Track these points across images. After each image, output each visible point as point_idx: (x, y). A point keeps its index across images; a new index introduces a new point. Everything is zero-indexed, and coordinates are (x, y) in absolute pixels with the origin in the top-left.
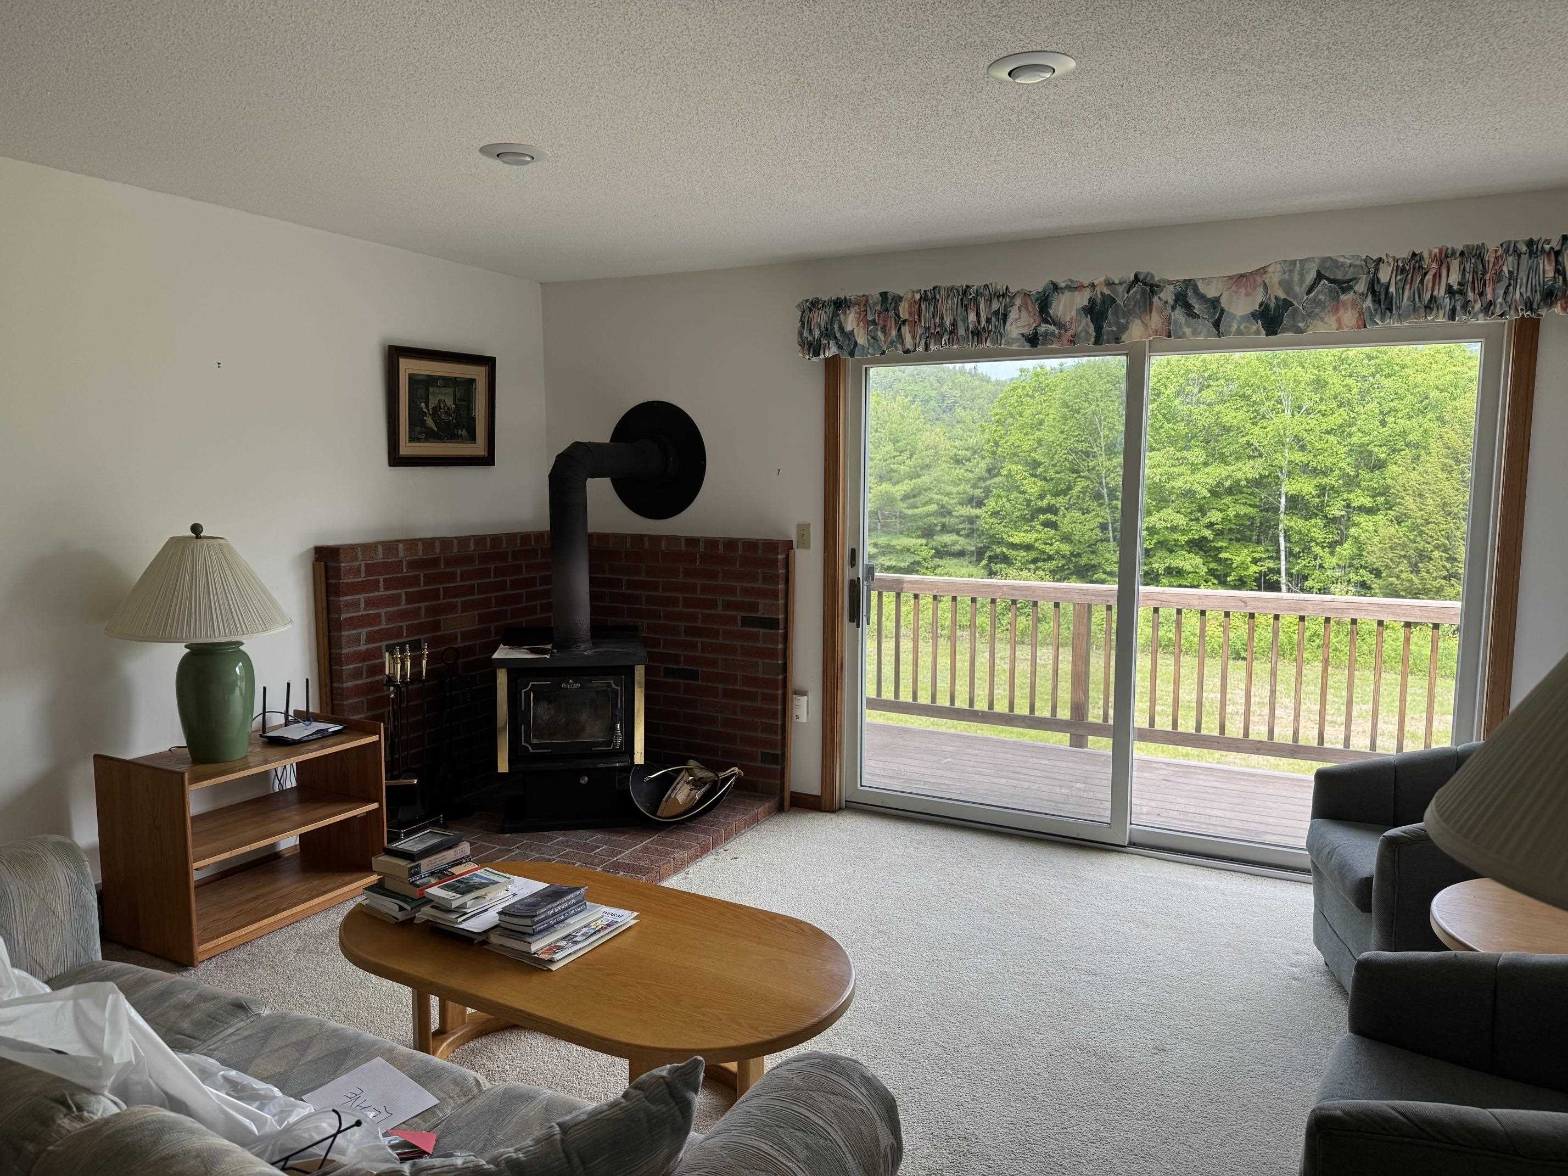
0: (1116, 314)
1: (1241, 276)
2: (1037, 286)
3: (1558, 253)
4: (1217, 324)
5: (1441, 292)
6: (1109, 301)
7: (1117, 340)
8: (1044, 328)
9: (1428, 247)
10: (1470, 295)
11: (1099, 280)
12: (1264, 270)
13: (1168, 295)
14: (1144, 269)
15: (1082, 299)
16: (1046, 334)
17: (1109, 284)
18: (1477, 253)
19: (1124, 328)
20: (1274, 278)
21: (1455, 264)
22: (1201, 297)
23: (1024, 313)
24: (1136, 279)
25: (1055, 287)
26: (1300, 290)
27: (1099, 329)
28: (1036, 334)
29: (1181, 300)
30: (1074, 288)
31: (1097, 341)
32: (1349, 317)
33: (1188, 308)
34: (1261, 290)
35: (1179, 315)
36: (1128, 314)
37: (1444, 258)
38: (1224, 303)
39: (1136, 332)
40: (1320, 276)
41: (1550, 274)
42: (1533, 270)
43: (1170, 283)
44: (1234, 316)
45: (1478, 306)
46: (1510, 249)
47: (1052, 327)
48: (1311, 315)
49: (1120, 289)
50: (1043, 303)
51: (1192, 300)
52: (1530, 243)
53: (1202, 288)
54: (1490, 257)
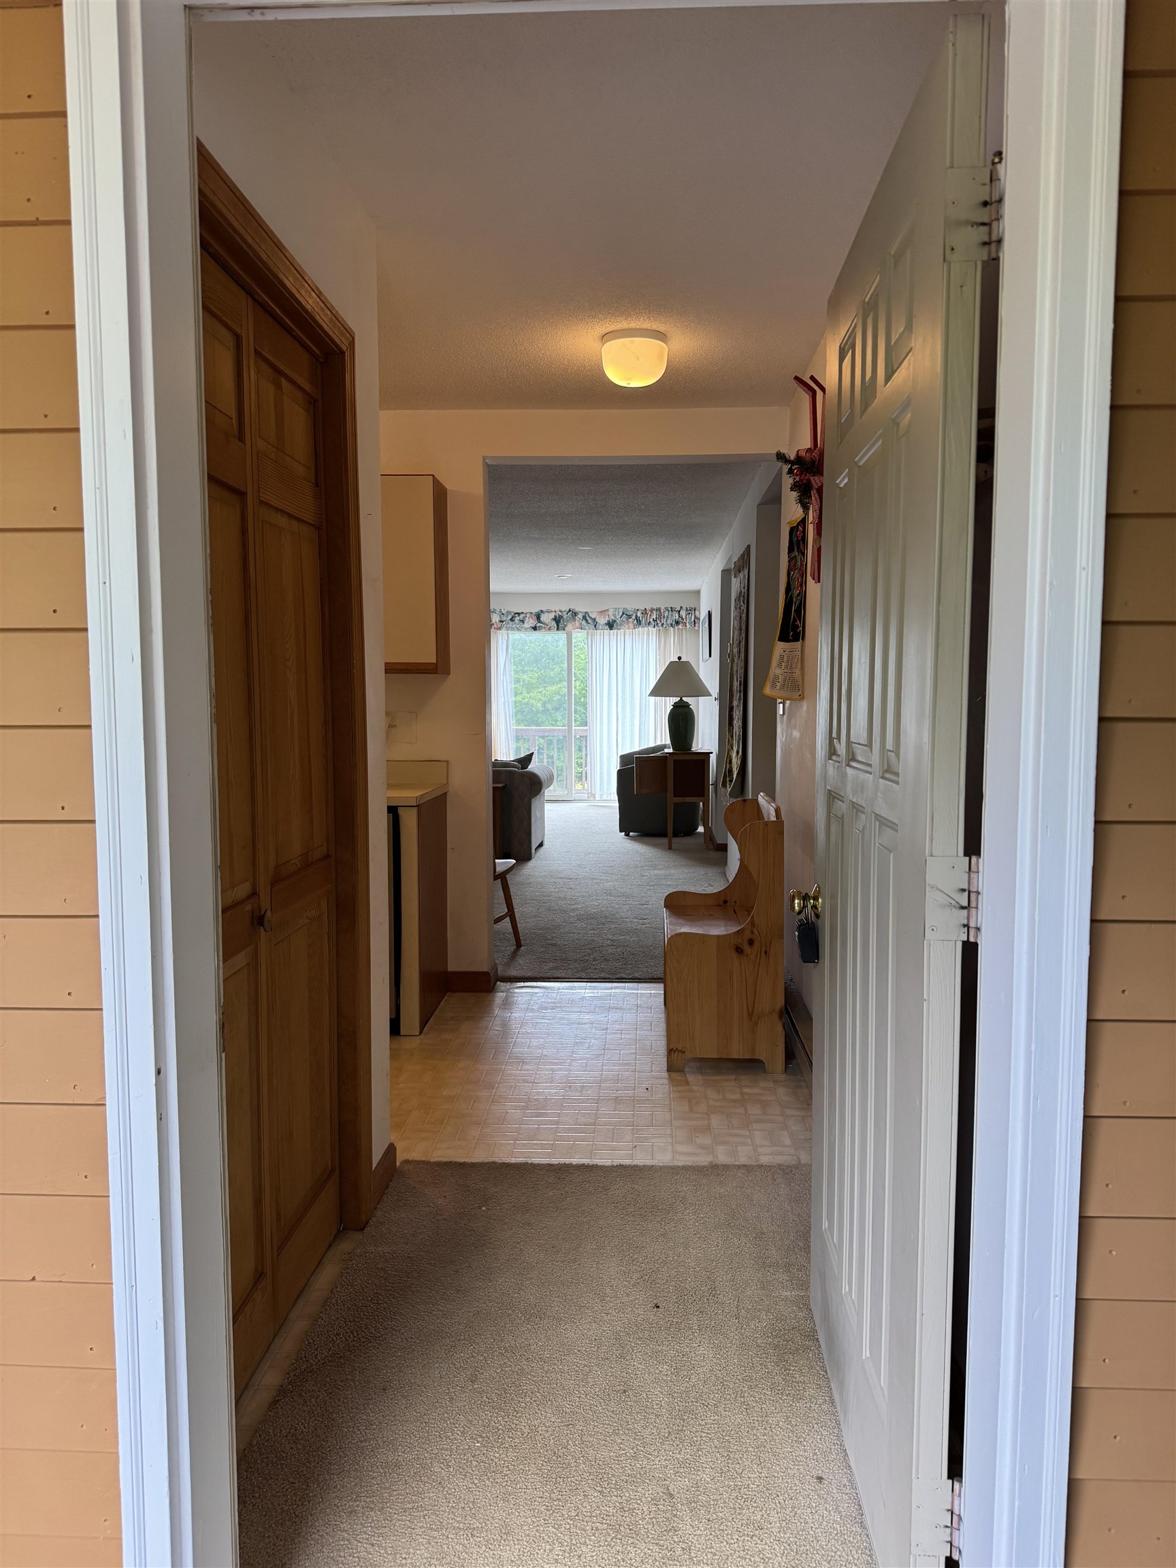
0: (563, 621)
1: (602, 612)
2: (535, 610)
3: (679, 612)
4: (595, 626)
5: (651, 620)
6: (561, 617)
7: (564, 629)
8: (539, 624)
9: (648, 608)
10: (658, 622)
11: (557, 610)
12: (608, 610)
13: (580, 616)
14: (572, 607)
15: (552, 616)
16: (539, 627)
17: (561, 611)
18: (658, 610)
19: (565, 626)
20: (611, 613)
21: (655, 612)
22: (591, 618)
23: (531, 619)
24: (570, 611)
25: (542, 611)
26: (618, 617)
27: (558, 625)
28: (536, 627)
29: (584, 618)
30: (549, 612)
31: (558, 629)
32: (631, 625)
33: (586, 620)
34: (607, 616)
35: (584, 622)
36: (567, 621)
37: (652, 610)
38: (597, 620)
39: (569, 627)
40: (623, 613)
41: (677, 617)
42: (672, 615)
43: (581, 612)
44: (600, 624)
45: (660, 624)
46: (667, 609)
47: (542, 625)
48: (621, 625)
49: (565, 613)
50: (538, 617)
51: (588, 618)
52: (671, 608)
53: (591, 615)
54: (662, 611)
